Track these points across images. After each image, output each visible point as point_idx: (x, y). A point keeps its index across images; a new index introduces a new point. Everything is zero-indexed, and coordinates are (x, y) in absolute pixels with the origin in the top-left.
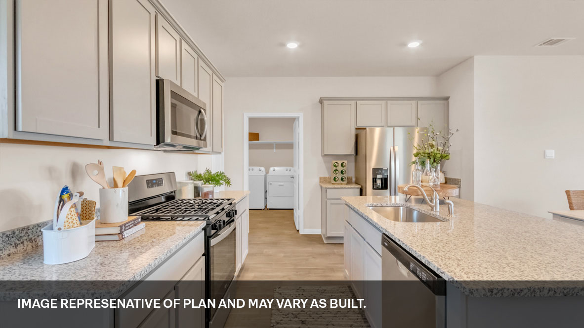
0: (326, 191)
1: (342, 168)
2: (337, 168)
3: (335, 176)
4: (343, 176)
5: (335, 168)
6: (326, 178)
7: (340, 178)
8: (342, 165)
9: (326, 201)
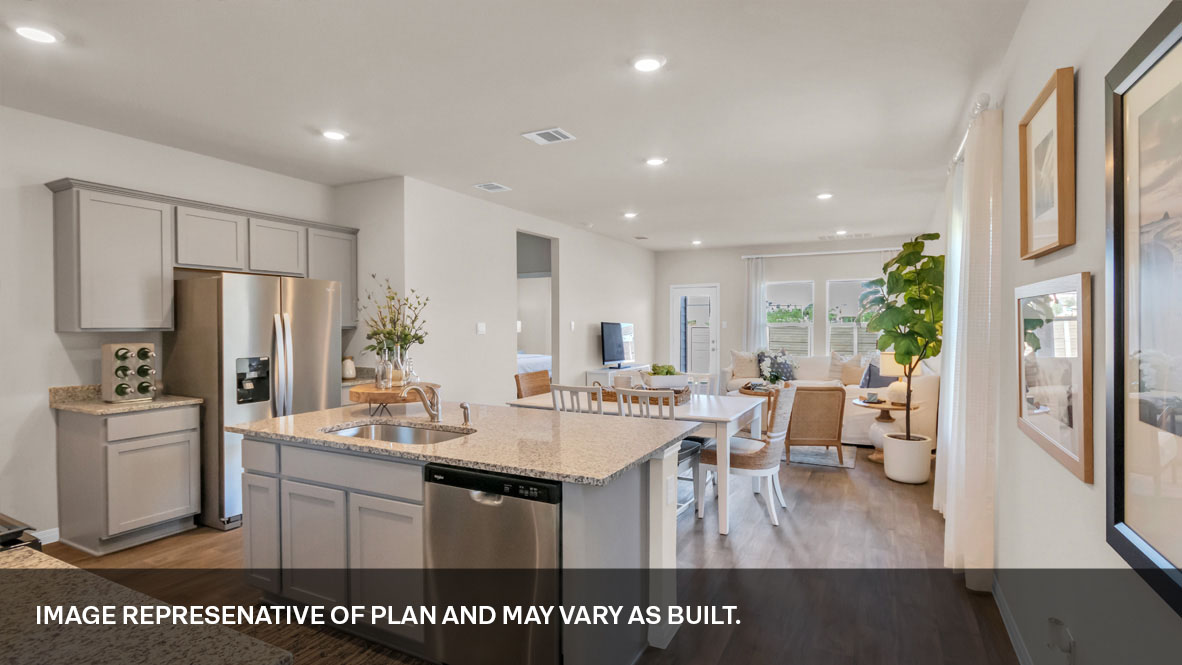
0: (106, 420)
1: (141, 363)
2: (127, 363)
3: (119, 381)
4: (142, 379)
5: (119, 363)
6: (74, 388)
7: (136, 384)
8: (143, 354)
9: (106, 448)
